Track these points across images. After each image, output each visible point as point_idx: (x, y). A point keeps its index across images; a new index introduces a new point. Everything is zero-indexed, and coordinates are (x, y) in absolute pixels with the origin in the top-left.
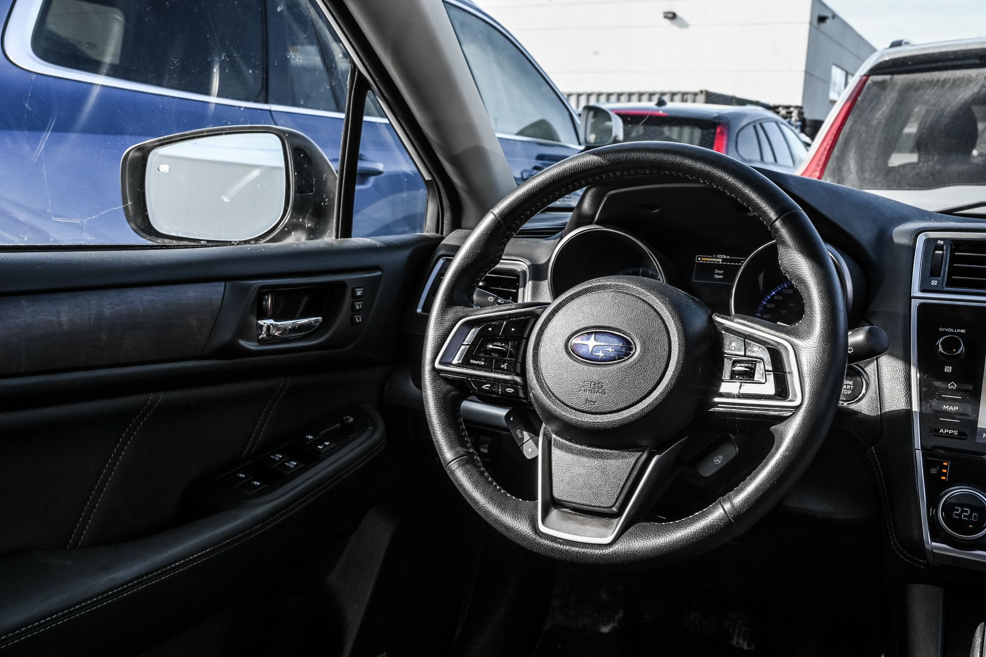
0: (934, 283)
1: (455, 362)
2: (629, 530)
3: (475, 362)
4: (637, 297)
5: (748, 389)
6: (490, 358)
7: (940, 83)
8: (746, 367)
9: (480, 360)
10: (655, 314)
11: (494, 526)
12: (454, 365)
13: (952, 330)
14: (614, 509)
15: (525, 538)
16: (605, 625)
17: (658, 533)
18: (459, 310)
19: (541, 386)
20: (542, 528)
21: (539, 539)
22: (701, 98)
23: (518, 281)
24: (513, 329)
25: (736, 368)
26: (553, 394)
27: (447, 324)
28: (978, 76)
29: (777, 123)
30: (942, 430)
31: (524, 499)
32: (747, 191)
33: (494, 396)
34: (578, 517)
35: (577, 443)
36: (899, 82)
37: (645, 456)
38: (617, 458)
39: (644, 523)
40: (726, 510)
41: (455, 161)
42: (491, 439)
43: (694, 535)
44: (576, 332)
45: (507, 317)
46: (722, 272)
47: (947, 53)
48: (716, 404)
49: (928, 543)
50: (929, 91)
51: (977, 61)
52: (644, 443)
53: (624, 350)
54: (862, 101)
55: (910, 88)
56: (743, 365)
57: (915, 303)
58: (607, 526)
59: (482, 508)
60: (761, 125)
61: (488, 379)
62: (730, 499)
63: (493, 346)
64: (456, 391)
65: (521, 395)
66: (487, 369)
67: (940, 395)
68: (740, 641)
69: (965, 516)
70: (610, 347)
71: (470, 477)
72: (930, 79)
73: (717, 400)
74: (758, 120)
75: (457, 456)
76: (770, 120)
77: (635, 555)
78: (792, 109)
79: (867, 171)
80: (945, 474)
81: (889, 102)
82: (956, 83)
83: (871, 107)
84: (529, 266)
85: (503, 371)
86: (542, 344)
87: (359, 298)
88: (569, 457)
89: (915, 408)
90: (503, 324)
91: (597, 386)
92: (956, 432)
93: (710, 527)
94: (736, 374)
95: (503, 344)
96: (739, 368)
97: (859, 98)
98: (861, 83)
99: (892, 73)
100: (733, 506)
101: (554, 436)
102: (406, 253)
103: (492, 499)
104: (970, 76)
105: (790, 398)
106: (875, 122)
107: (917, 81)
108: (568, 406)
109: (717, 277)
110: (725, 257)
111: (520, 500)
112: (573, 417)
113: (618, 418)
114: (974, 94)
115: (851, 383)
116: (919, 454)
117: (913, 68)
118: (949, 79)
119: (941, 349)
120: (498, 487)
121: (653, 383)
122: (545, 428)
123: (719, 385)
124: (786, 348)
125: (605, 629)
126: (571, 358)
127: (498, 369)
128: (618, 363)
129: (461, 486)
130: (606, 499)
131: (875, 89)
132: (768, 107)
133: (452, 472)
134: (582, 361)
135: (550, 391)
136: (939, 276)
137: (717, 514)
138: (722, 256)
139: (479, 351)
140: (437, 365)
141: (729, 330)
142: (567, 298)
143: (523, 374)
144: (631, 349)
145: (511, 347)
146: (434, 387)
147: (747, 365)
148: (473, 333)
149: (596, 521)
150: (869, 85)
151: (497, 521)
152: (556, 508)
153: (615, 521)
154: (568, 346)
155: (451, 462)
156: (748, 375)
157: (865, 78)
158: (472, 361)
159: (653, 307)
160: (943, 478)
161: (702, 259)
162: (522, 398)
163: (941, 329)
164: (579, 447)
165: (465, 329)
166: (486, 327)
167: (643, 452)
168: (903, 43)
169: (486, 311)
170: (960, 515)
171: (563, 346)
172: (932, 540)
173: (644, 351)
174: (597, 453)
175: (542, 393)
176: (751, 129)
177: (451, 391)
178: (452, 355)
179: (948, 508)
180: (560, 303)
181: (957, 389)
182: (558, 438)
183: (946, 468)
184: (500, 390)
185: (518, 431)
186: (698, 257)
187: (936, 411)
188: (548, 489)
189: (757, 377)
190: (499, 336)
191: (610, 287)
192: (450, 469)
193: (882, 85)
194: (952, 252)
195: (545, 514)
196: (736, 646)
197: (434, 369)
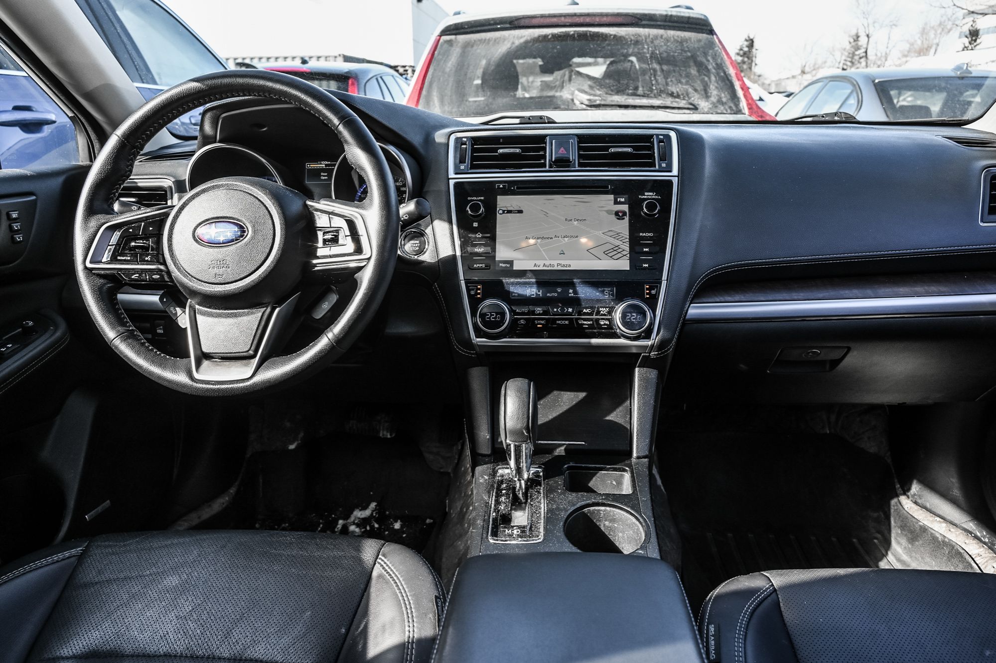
0: (462, 167)
1: (104, 260)
2: (264, 365)
3: (122, 258)
4: (244, 192)
5: (335, 250)
6: (135, 253)
7: (487, 41)
8: (332, 235)
9: (127, 256)
10: (259, 203)
11: (159, 382)
12: (104, 263)
13: (476, 198)
14: (251, 352)
15: (184, 386)
16: (292, 444)
17: (283, 363)
18: (101, 218)
19: (179, 269)
20: (197, 376)
21: (195, 384)
22: (341, 59)
23: (166, 195)
24: (151, 229)
25: (326, 237)
26: (189, 274)
27: (92, 230)
28: (509, 36)
29: (393, 76)
30: (475, 266)
31: (182, 358)
32: (316, 104)
33: (143, 283)
34: (225, 363)
35: (216, 309)
36: (461, 41)
37: (269, 310)
38: (248, 314)
39: (275, 358)
40: (329, 338)
41: (88, 96)
42: (163, 321)
43: (310, 360)
44: (200, 224)
45: (144, 219)
46: (326, 174)
47: (488, 20)
48: (315, 265)
49: (474, 340)
50: (480, 47)
51: (508, 26)
52: (266, 300)
53: (239, 233)
54: (439, 54)
55: (467, 45)
56: (330, 234)
57: (452, 182)
58: (246, 365)
59: (146, 370)
60: (381, 77)
61: (137, 270)
62: (331, 330)
63: (136, 243)
64: (111, 283)
65: (167, 279)
66: (134, 263)
67: (472, 242)
68: (385, 433)
69: (493, 318)
70: (227, 232)
71: (133, 348)
72: (480, 38)
73: (315, 261)
74: (379, 74)
75: (119, 334)
76: (388, 74)
77: (269, 382)
78: (407, 68)
79: (446, 105)
80: (479, 294)
81: (455, 55)
82: (496, 41)
83: (444, 59)
84: (173, 182)
85: (148, 263)
86: (174, 236)
87: (15, 220)
88: (210, 320)
89: (458, 253)
90: (141, 225)
91: (221, 263)
92: (483, 266)
93: (321, 352)
94: (327, 241)
95: (145, 241)
96: (328, 236)
97: (436, 52)
98: (437, 41)
99: (456, 34)
100: (334, 334)
101: (197, 307)
102: (61, 179)
103: (153, 362)
104: (504, 36)
105: (364, 253)
106: (448, 70)
107: (472, 39)
108: (202, 281)
109: (323, 178)
110: (327, 163)
111: (178, 359)
112: (207, 289)
113: (242, 285)
114: (508, 48)
115: (418, 242)
116: (463, 283)
117: (468, 30)
118: (492, 38)
119: (470, 212)
120: (158, 353)
121: (265, 255)
122: (191, 302)
123: (316, 251)
124: (356, 218)
125: (292, 447)
126: (199, 244)
127: (143, 261)
128: (236, 243)
129: (126, 356)
130: (243, 346)
131: (446, 46)
132: (391, 67)
133: (116, 347)
134: (208, 246)
135: (186, 272)
136: (465, 163)
137: (323, 343)
138: (324, 162)
139: (124, 248)
140: (89, 265)
141: (317, 210)
142: (189, 198)
143: (164, 263)
144: (244, 232)
145: (152, 243)
146: (89, 283)
147: (333, 234)
148: (116, 236)
149: (239, 363)
150: (442, 42)
151: (160, 377)
152: (207, 360)
153: (252, 361)
154: (195, 236)
155: (114, 339)
156: (335, 240)
157: (438, 37)
158: (119, 258)
159: (257, 198)
160: (479, 296)
161: (311, 165)
162: (168, 282)
163: (469, 198)
164: (218, 311)
165: (110, 233)
166: (127, 230)
167: (267, 307)
168: (461, 12)
169: (125, 216)
170: (489, 318)
171: (191, 236)
172: (477, 337)
173: (254, 232)
174: (232, 313)
175: (180, 274)
176: (374, 80)
177: (105, 284)
178: (101, 255)
179: (483, 316)
180: (184, 203)
181: (483, 237)
182: (201, 308)
183: (479, 289)
184: (147, 277)
185: (172, 309)
186: (308, 165)
187: (471, 253)
188: (198, 346)
189: (341, 241)
190: (140, 235)
191: (222, 186)
192: (114, 345)
193: (450, 42)
194: (473, 145)
195: (198, 365)
196: (382, 437)
197: (86, 268)
